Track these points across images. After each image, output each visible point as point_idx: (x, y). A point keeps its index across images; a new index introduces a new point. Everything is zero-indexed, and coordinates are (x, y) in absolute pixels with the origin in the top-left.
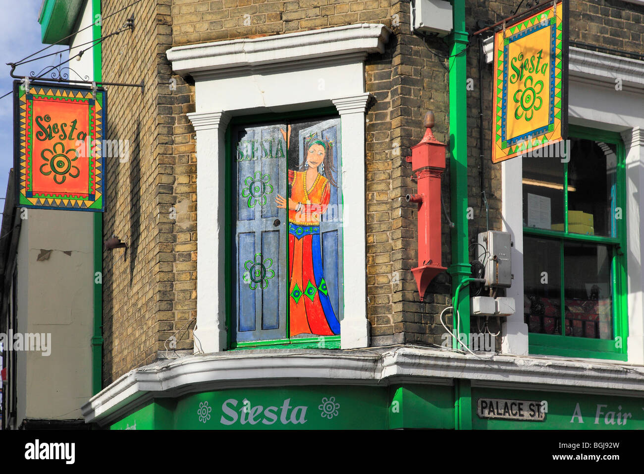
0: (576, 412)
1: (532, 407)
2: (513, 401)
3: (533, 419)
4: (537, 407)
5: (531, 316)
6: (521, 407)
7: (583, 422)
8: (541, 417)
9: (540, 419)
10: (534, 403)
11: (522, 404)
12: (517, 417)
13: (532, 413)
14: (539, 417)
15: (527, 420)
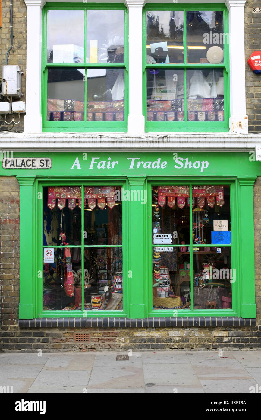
0: (76, 163)
1: (42, 161)
2: (28, 159)
3: (42, 168)
4: (46, 161)
5: (64, 113)
6: (34, 161)
7: (80, 168)
8: (49, 166)
9: (48, 167)
10: (44, 159)
11: (35, 160)
12: (31, 167)
13: (42, 165)
14: (47, 166)
15: (37, 169)
